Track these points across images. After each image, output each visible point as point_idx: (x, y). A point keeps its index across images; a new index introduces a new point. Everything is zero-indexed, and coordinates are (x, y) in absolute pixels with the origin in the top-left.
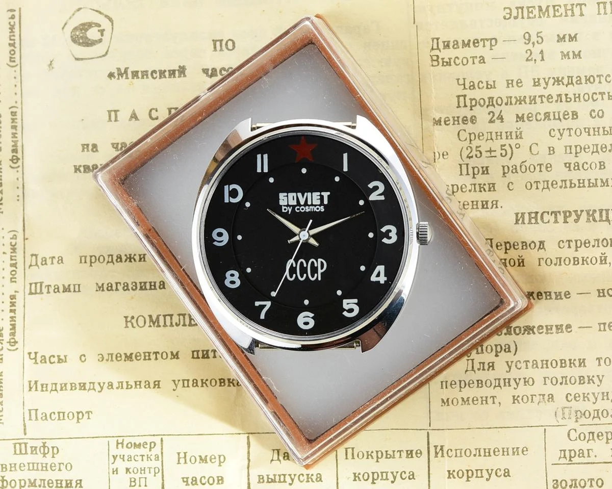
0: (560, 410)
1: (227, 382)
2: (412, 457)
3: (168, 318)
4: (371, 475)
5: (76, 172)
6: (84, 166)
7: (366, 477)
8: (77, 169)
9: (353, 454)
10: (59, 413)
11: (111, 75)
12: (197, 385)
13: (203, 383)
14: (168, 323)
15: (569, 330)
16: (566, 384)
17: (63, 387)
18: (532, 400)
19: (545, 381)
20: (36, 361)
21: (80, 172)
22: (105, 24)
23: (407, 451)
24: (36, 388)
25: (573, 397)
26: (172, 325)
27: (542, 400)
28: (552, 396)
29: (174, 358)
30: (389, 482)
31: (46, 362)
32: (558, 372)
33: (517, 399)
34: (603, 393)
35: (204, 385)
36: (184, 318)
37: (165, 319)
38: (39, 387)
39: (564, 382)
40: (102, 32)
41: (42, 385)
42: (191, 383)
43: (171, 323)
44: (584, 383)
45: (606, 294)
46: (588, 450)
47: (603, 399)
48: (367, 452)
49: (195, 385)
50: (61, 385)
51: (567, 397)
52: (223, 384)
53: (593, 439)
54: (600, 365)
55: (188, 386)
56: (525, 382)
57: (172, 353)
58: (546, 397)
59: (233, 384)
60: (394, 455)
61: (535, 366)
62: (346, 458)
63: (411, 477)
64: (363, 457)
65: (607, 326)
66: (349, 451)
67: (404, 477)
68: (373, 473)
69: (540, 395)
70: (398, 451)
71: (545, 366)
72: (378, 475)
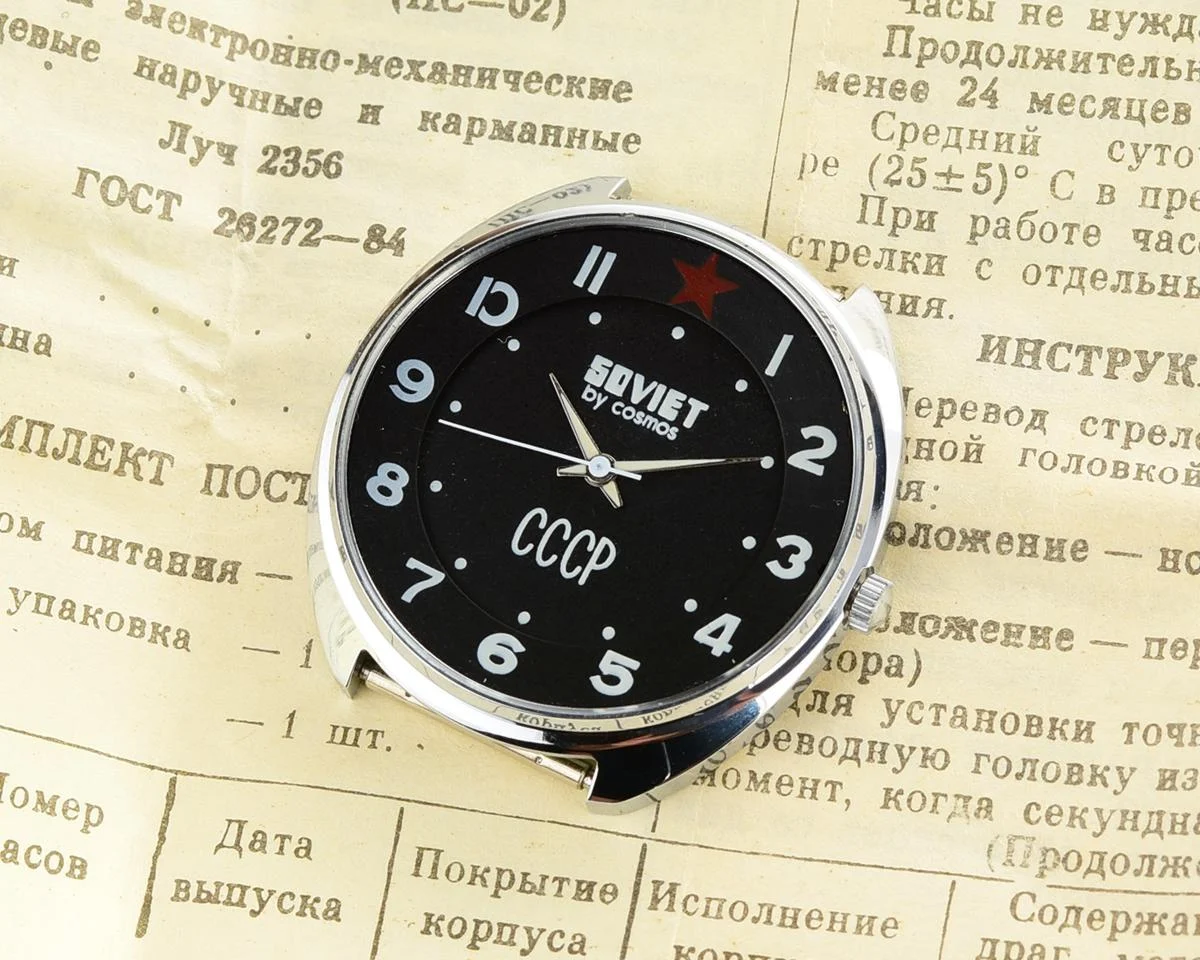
0: (1003, 843)
1: (149, 630)
2: (589, 899)
3: (38, 431)
4: (471, 926)
7: (456, 930)
9: (435, 867)
12: (71, 617)
13: (87, 615)
14: (35, 445)
15: (1065, 644)
16: (1032, 778)
18: (935, 806)
19: (978, 764)
23: (580, 883)
25: (1042, 813)
26: (42, 452)
27: (960, 810)
28: (990, 805)
29: (29, 535)
30: (516, 950)
32: (1018, 746)
33: (895, 799)
34: (1125, 813)
35: (90, 621)
36: (79, 441)
37: (29, 432)
39: (1027, 774)
43: (44, 445)
44: (1079, 782)
45: (1182, 565)
46: (1057, 949)
47: (1122, 828)
48: (475, 868)
49: (66, 614)
51: (1027, 811)
52: (137, 632)
53: (1077, 925)
54: (1129, 741)
55: (48, 614)
56: (925, 758)
57: (25, 521)
58: (973, 805)
59: (164, 640)
60: (542, 887)
61: (958, 721)
62: (416, 874)
63: (576, 948)
64: (461, 878)
65: (1167, 647)
66: (428, 857)
67: (556, 946)
68: (478, 923)
69: (957, 796)
70: (555, 879)
71: (984, 725)
72: (490, 929)
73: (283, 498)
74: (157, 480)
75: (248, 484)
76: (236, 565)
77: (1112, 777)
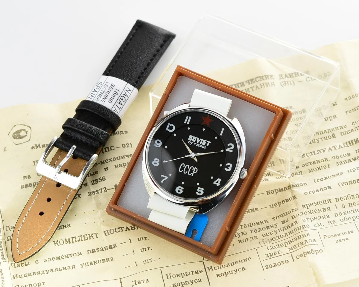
0: (261, 241)
1: (106, 260)
2: (198, 273)
3: (74, 239)
4: (181, 283)
5: (22, 188)
6: (25, 185)
7: (178, 285)
8: (22, 187)
9: (170, 277)
10: (29, 285)
11: (33, 148)
12: (92, 264)
13: (95, 263)
14: (74, 241)
15: (257, 210)
16: (261, 231)
17: (30, 275)
18: (248, 240)
19: (251, 232)
20: (15, 266)
21: (24, 188)
22: (27, 129)
23: (195, 271)
24: (17, 277)
25: (265, 235)
26: (76, 241)
27: (252, 239)
28: (256, 237)
29: (80, 255)
30: (190, 285)
31: (20, 266)
32: (257, 227)
33: (241, 241)
34: (279, 230)
35: (96, 263)
36: (81, 237)
37: (72, 239)
38: (18, 277)
39: (260, 230)
40: (26, 132)
41: (20, 276)
42: (89, 264)
43: (76, 240)
44: (269, 228)
45: (270, 193)
46: (278, 251)
47: (279, 232)
48: (177, 274)
49: (91, 264)
50: (29, 274)
51: (263, 235)
52: (104, 262)
53: (279, 247)
54: (274, 220)
55: (88, 265)
56: (242, 234)
57: (78, 253)
58: (254, 238)
59: (109, 260)
60: (190, 274)
61: (245, 227)
62: (168, 279)
63: (200, 281)
64: (175, 277)
65: (274, 205)
66: (168, 275)
67: (196, 282)
68: (182, 283)
69: (251, 237)
70: (191, 272)
71: (250, 226)
72: (184, 283)
73: (119, 231)
74: (97, 237)
75: (112, 231)
76: (116, 244)
77: (274, 226)
